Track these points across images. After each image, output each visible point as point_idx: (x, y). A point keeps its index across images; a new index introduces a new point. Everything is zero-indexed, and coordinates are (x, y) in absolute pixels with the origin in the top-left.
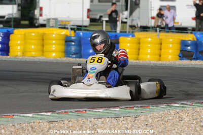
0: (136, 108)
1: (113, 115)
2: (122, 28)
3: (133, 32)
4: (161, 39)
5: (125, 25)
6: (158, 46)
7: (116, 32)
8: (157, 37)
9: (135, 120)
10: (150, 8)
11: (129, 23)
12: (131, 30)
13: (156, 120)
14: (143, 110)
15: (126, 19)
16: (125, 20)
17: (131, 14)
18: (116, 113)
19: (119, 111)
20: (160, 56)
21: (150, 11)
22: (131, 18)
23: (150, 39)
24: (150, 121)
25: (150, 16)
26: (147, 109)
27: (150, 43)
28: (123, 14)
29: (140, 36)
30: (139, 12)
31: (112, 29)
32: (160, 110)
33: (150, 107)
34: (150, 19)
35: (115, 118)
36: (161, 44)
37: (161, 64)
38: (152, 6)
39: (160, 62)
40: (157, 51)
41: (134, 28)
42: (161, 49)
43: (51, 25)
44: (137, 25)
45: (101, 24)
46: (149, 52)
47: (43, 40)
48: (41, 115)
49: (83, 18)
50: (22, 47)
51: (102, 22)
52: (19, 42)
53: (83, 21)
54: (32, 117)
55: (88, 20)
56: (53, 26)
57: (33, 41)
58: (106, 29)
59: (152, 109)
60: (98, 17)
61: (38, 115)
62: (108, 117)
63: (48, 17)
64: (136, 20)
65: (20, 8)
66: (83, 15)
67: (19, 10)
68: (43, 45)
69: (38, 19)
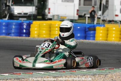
0: (106, 70)
2: (98, 21)
3: (104, 24)
5: (99, 19)
8: (118, 27)
9: (105, 77)
10: (114, 9)
11: (102, 18)
12: (103, 23)
13: (118, 77)
14: (110, 71)
15: (100, 16)
16: (99, 17)
17: (103, 13)
18: (93, 73)
19: (96, 71)
20: (120, 38)
21: (114, 11)
22: (103, 16)
23: (114, 28)
24: (114, 77)
25: (114, 14)
26: (112, 70)
27: (114, 30)
28: (98, 13)
29: (108, 27)
30: (108, 12)
31: (91, 22)
33: (114, 69)
34: (114, 16)
35: (93, 75)
38: (116, 8)
39: (120, 42)
41: (104, 21)
43: (55, 19)
44: (107, 20)
45: (85, 18)
46: (114, 36)
47: (50, 28)
48: (49, 73)
49: (74, 15)
50: (38, 32)
51: (86, 18)
52: (36, 29)
53: (74, 17)
54: (44, 74)
55: (77, 16)
56: (56, 20)
57: (44, 29)
58: (88, 22)
59: (116, 70)
60: (83, 15)
61: (47, 73)
62: (89, 75)
63: (54, 14)
64: (106, 16)
65: (37, 8)
66: (74, 13)
67: (36, 10)
68: (50, 31)
69: (47, 15)
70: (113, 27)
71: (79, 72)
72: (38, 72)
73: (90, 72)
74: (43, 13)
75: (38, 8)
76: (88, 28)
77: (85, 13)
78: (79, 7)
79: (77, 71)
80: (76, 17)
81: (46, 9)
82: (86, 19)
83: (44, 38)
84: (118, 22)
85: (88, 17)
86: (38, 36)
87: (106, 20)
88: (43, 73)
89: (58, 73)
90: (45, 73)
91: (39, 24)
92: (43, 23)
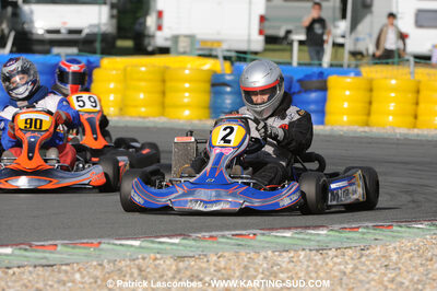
0: (365, 230)
1: (313, 244)
2: (335, 56)
3: (357, 66)
4: (419, 82)
5: (340, 50)
6: (411, 96)
7: (320, 65)
8: (409, 76)
9: (362, 255)
11: (349, 46)
12: (353, 62)
13: (407, 256)
14: (378, 234)
15: (343, 37)
16: (340, 41)
17: (353, 26)
18: (318, 241)
19: (328, 236)
20: (416, 117)
22: (354, 36)
23: (393, 82)
24: (394, 257)
26: (387, 232)
27: (393, 89)
28: (336, 27)
29: (373, 75)
30: (372, 23)
31: (312, 58)
32: (416, 235)
33: (394, 228)
35: (317, 250)
36: (418, 92)
37: (418, 135)
38: (400, 10)
39: (416, 131)
40: (410, 108)
41: (359, 57)
42: (417, 104)
43: (181, 50)
44: (367, 50)
45: (288, 47)
46: (392, 108)
47: (164, 81)
48: (160, 243)
49: (249, 35)
50: (119, 96)
51: (291, 44)
52: (112, 86)
53: (249, 41)
54: (140, 247)
55: (262, 38)
56: (184, 53)
57: (143, 84)
58: (299, 59)
59: (398, 232)
60: (282, 33)
61: (153, 242)
62: (303, 250)
63: (176, 32)
64: (364, 39)
65: (115, 12)
66: (249, 28)
67: (112, 17)
68: (163, 93)
69: (153, 36)
70: (391, 78)
71: (268, 239)
72: (118, 242)
73: (307, 237)
74: (137, 27)
75: (119, 12)
76: (300, 81)
77: (290, 27)
78: (267, 8)
79: (259, 237)
80: (258, 43)
81: (147, 13)
82: (291, 50)
83: (140, 117)
84: (408, 60)
85: (301, 43)
86: (121, 109)
87: (365, 53)
88: (136, 243)
89: (192, 243)
90: (145, 244)
91: (125, 69)
92: (136, 66)
